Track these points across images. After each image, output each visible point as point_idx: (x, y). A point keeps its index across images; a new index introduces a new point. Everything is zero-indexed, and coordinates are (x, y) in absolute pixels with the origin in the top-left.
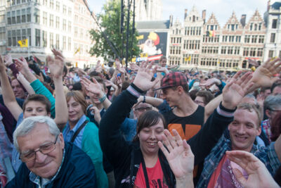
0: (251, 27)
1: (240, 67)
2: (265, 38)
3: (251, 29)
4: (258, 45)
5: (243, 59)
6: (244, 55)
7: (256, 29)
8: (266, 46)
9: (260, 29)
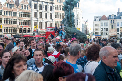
0: (22, 7)
1: (18, 32)
2: (31, 14)
3: (22, 8)
4: (27, 19)
5: (20, 27)
6: (20, 24)
7: (25, 9)
8: (32, 19)
9: (27, 9)
